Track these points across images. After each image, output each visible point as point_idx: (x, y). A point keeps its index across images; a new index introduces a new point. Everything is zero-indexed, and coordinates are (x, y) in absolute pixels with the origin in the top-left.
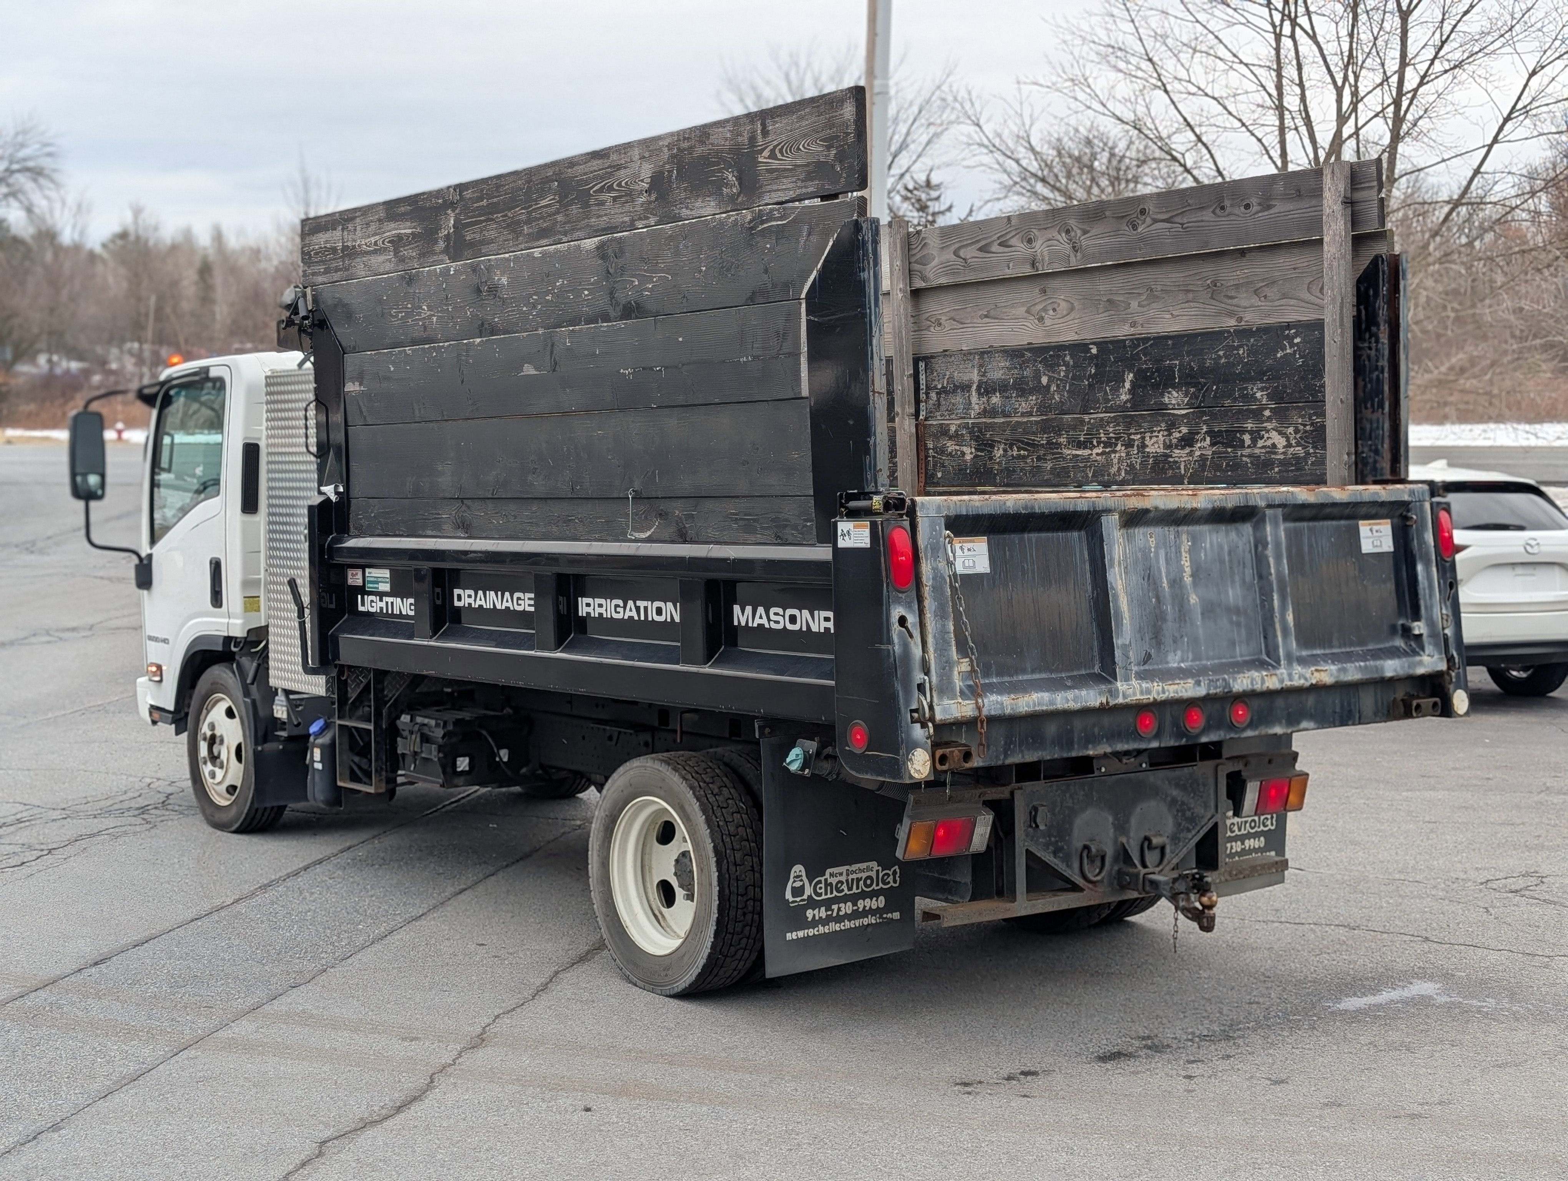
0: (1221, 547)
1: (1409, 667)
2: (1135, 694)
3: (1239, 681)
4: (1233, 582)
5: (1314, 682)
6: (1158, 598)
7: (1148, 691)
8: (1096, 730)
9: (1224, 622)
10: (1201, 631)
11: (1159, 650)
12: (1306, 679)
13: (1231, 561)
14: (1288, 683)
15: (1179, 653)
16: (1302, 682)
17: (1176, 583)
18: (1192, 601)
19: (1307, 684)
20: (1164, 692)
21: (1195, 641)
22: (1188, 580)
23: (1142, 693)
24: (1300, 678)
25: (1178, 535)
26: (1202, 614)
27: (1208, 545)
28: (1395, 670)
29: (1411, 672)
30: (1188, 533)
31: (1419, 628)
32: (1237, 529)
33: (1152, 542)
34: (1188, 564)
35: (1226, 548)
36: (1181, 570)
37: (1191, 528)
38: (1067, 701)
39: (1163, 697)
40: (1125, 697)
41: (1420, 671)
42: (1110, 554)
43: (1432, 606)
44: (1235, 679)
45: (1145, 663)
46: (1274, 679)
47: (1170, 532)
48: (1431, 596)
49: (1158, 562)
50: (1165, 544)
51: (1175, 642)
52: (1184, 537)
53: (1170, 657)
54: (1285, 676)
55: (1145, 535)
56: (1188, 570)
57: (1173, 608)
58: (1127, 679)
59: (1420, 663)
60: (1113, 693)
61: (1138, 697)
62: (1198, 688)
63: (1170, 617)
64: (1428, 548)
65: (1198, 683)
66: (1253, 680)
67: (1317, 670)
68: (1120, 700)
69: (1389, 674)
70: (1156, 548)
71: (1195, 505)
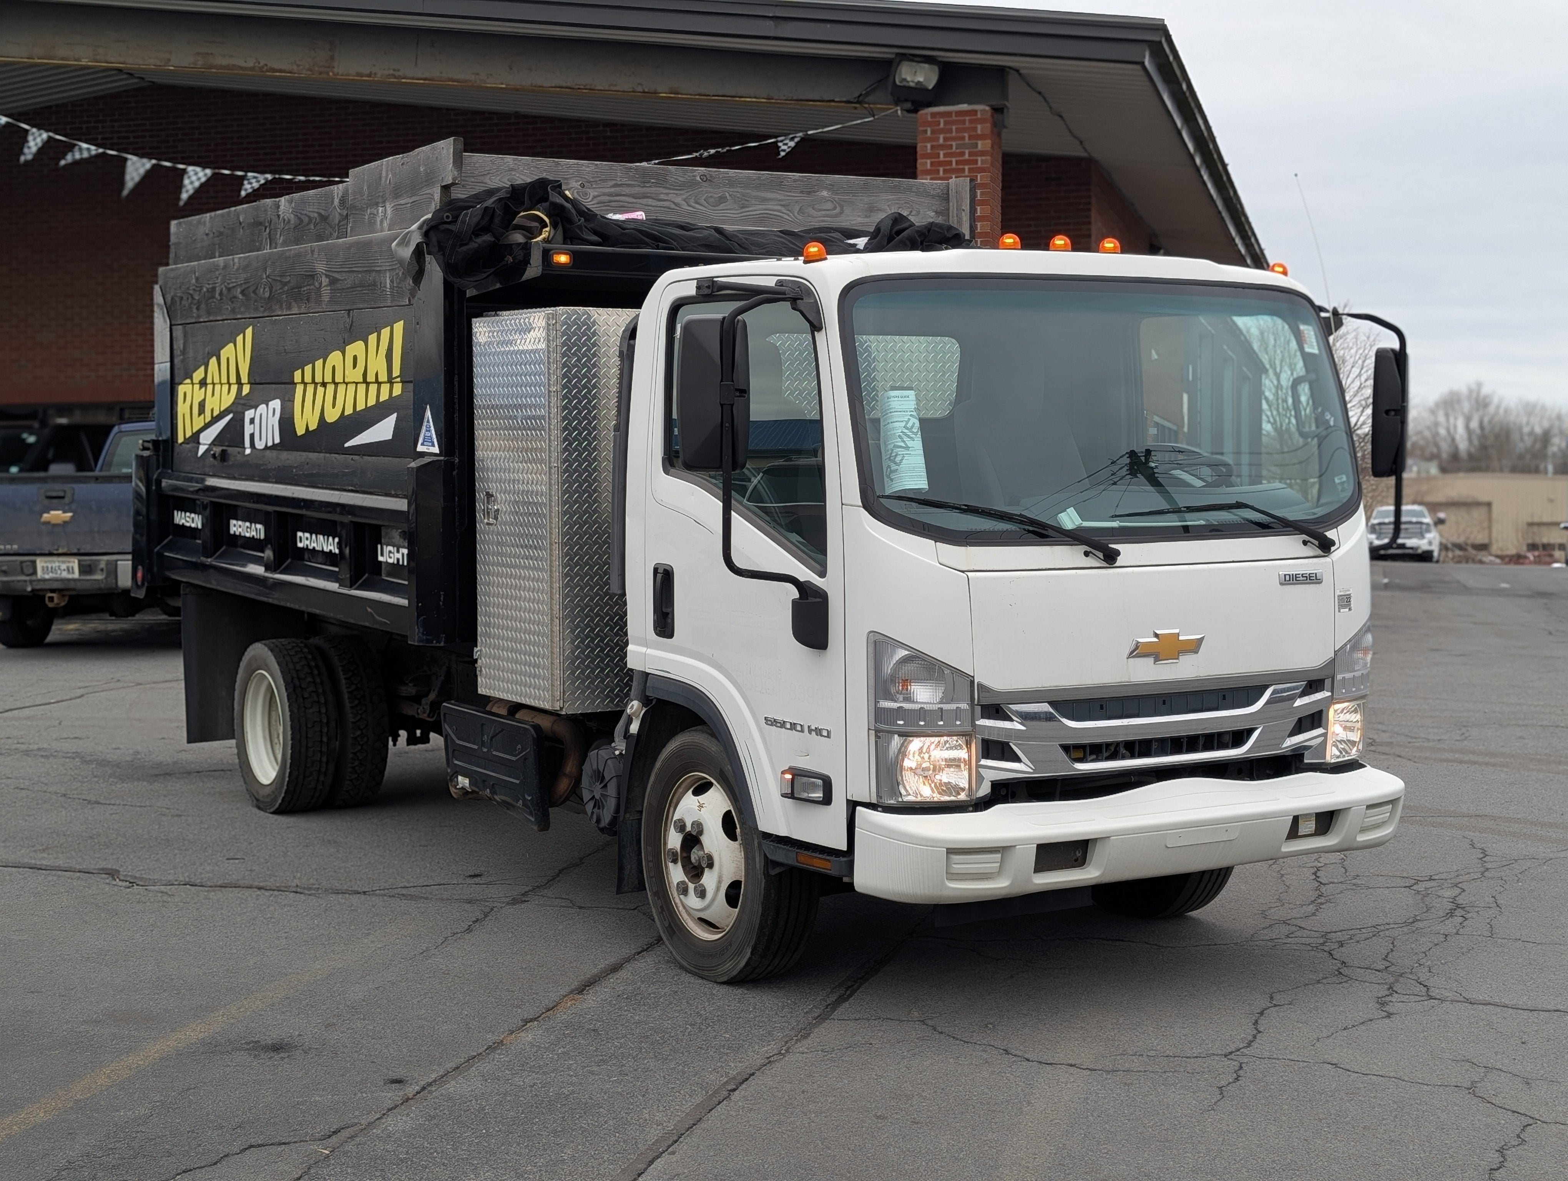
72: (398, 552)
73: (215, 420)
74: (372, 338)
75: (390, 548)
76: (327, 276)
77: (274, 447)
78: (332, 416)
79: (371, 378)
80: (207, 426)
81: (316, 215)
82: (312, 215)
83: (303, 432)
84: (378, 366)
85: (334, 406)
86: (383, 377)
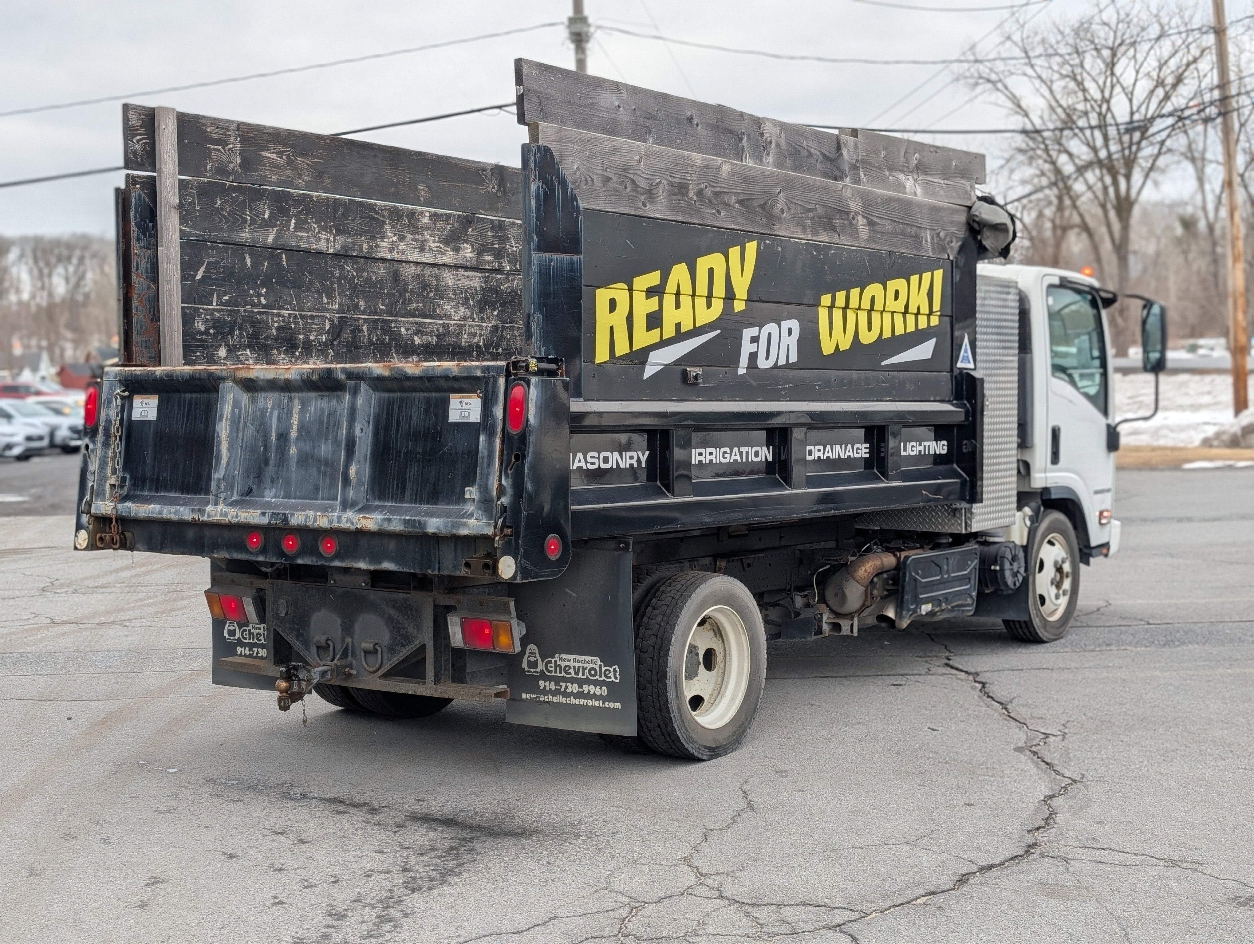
0: (322, 411)
1: (453, 526)
2: (216, 515)
3: (296, 517)
4: (326, 439)
5: (359, 527)
6: (265, 447)
7: (226, 515)
8: (219, 540)
9: (314, 471)
10: (294, 476)
11: (259, 486)
12: (352, 524)
13: (328, 423)
14: (336, 525)
15: (274, 490)
16: (348, 525)
17: (283, 437)
18: (292, 452)
19: (353, 528)
20: (237, 517)
21: (288, 482)
22: (294, 434)
23: (221, 515)
24: (347, 522)
25: (290, 399)
26: (298, 462)
27: (313, 408)
28: (438, 528)
29: (454, 532)
30: (299, 398)
31: (471, 492)
32: (338, 397)
33: (270, 405)
34: (296, 423)
35: (326, 413)
36: (290, 427)
37: (301, 394)
38: (170, 513)
39: (235, 520)
40: (209, 516)
41: (464, 532)
42: (222, 411)
43: (488, 474)
44: (292, 515)
45: (247, 495)
46: (325, 520)
47: (284, 397)
48: (490, 464)
49: (271, 420)
50: (279, 405)
51: (272, 482)
52: (296, 402)
53: (267, 492)
54: (335, 519)
55: (265, 399)
56: (295, 427)
57: (276, 456)
58: (216, 503)
59: (465, 525)
60: (202, 512)
61: (218, 518)
62: (263, 518)
63: (272, 462)
64: (494, 421)
65: (263, 514)
66: (307, 517)
67: (364, 517)
68: (205, 518)
69: (431, 530)
70: (273, 409)
71: (287, 377)
72: (920, 445)
73: (680, 336)
74: (914, 279)
75: (914, 444)
76: (864, 217)
77: (788, 366)
78: (867, 338)
79: (913, 309)
80: (663, 343)
81: (818, 153)
82: (813, 151)
83: (832, 351)
84: (919, 300)
85: (870, 329)
86: (925, 310)
